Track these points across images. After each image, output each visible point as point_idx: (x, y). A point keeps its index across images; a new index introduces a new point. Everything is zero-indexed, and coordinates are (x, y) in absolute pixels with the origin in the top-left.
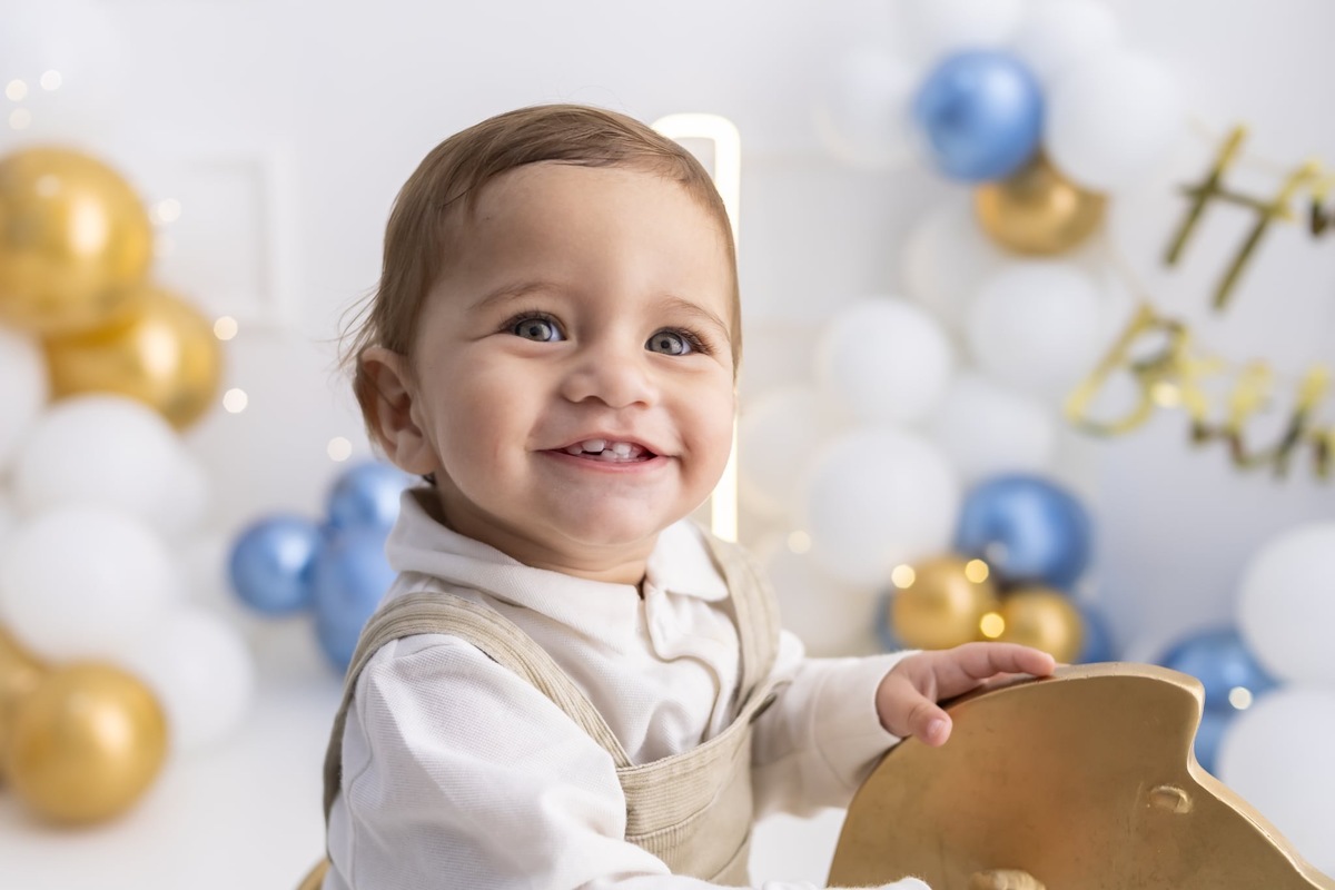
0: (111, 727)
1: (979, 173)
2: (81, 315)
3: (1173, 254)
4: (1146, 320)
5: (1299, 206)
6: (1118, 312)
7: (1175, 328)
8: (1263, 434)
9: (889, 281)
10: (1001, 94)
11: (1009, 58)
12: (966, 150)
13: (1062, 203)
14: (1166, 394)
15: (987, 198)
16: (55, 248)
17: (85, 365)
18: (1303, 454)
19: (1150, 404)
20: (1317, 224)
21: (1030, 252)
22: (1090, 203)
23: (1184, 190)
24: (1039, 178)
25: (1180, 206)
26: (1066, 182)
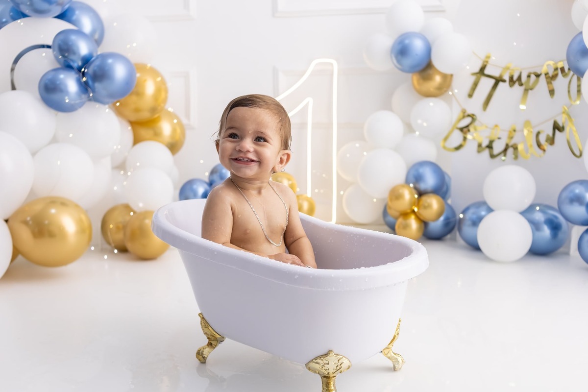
1: (412, 70)
2: (145, 115)
3: (471, 95)
4: (465, 115)
5: (506, 77)
6: (457, 113)
7: (473, 117)
8: (498, 147)
9: (387, 106)
10: (418, 46)
11: (420, 35)
12: (408, 62)
13: (438, 79)
14: (470, 136)
15: (415, 78)
16: (139, 94)
17: (143, 132)
18: (510, 151)
19: (465, 139)
20: (512, 81)
21: (428, 95)
22: (447, 79)
23: (474, 74)
24: (430, 72)
25: (473, 78)
26: (439, 73)
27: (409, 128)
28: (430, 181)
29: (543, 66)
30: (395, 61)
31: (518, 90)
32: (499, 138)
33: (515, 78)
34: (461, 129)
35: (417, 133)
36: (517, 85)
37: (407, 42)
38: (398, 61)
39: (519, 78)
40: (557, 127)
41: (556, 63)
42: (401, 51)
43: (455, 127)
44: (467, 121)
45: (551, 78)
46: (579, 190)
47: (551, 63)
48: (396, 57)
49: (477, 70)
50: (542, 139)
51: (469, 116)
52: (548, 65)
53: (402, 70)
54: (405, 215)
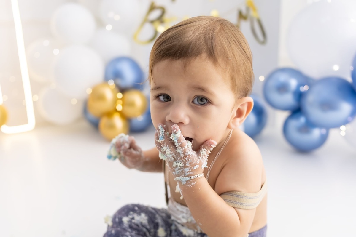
4: (153, 7)
7: (162, 9)
27: (100, 23)
28: (129, 77)
34: (152, 22)
35: (109, 27)
40: (242, 16)
43: (146, 20)
44: (157, 13)
46: (282, 78)
51: (157, 8)
54: (109, 114)
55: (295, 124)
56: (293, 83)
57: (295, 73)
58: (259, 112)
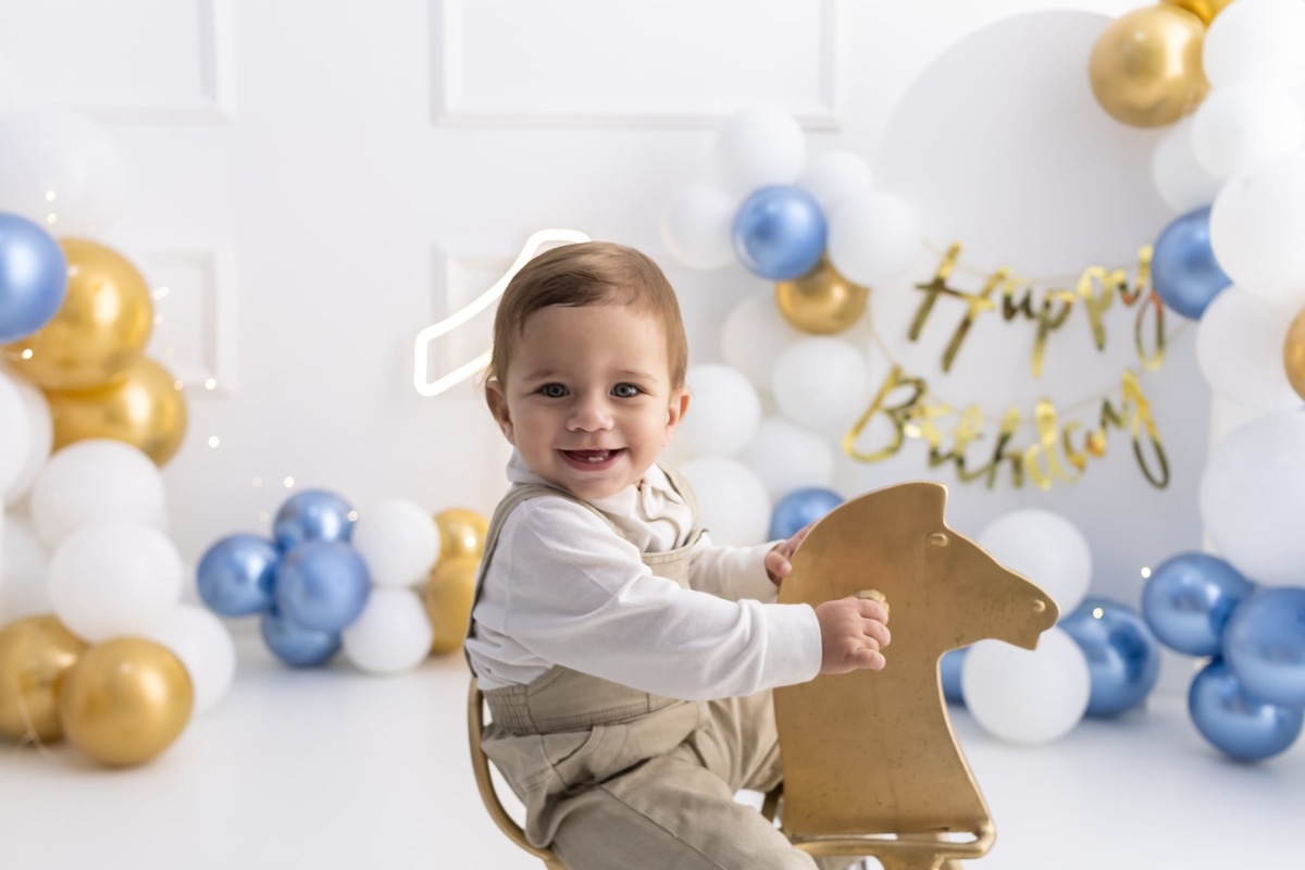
0: (152, 686)
1: (781, 274)
3: (914, 333)
4: (897, 378)
5: (997, 300)
6: (880, 373)
7: (918, 385)
8: (978, 456)
10: (797, 218)
11: (800, 192)
12: (773, 257)
13: (838, 294)
14: (911, 430)
15: (786, 290)
18: (1005, 468)
19: (901, 437)
20: (1009, 311)
21: (816, 330)
22: (858, 296)
23: (921, 287)
24: (822, 277)
25: (919, 298)
26: (841, 280)
27: (769, 406)
29: (1077, 278)
30: (742, 249)
31: (1023, 328)
32: (980, 436)
33: (1017, 300)
34: (891, 412)
36: (1020, 318)
37: (772, 208)
38: (752, 252)
39: (1026, 305)
40: (1109, 415)
41: (1109, 272)
42: (760, 229)
43: (876, 404)
44: (906, 393)
45: (1097, 306)
46: (1189, 577)
47: (1098, 272)
48: (748, 242)
49: (927, 277)
50: (1078, 441)
51: (906, 382)
52: (1094, 279)
53: (760, 273)
55: (1215, 687)
56: (1213, 593)
57: (1220, 568)
58: (1135, 653)
